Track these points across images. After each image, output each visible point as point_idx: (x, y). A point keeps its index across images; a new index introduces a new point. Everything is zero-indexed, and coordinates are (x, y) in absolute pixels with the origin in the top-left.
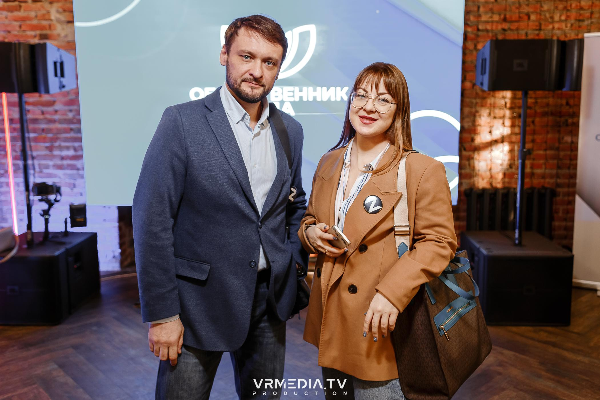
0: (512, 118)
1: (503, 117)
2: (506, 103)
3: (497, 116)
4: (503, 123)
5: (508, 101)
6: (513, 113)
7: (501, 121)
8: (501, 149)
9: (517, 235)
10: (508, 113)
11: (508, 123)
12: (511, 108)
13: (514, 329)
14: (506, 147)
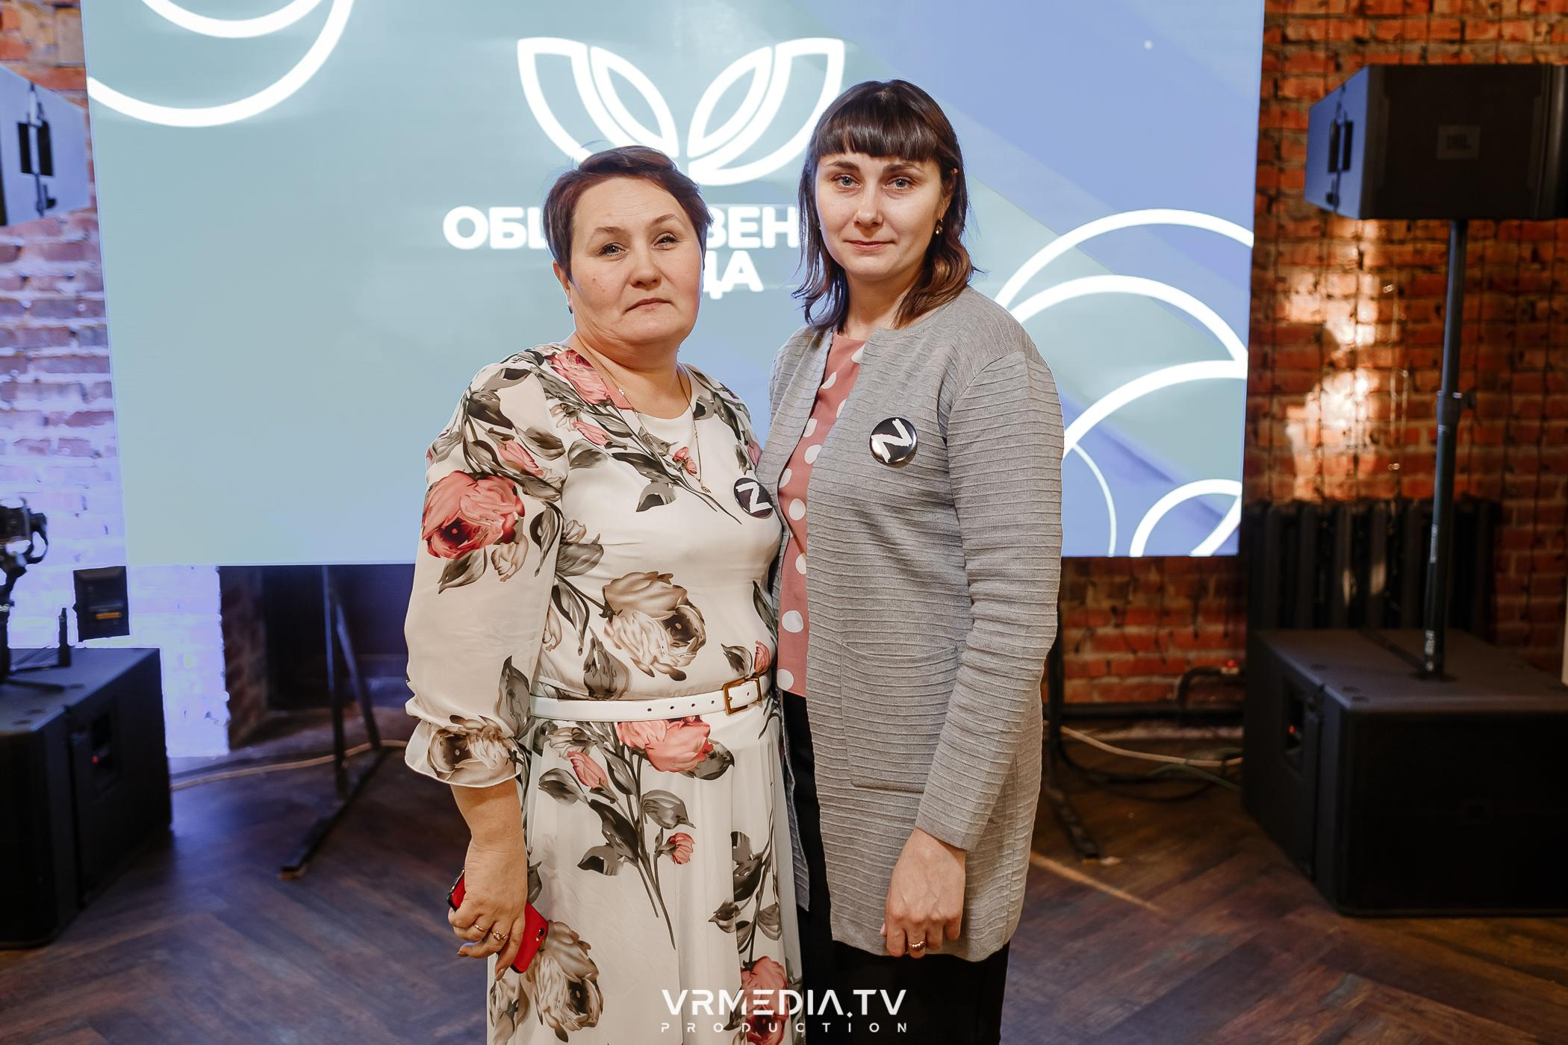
0: (1382, 298)
1: (1356, 295)
2: (1361, 254)
3: (1337, 291)
4: (1354, 314)
5: (1369, 249)
6: (1384, 283)
7: (1347, 307)
8: (1348, 391)
9: (1430, 648)
10: (1368, 283)
11: (1368, 311)
12: (1378, 270)
13: (1433, 927)
14: (1363, 382)
